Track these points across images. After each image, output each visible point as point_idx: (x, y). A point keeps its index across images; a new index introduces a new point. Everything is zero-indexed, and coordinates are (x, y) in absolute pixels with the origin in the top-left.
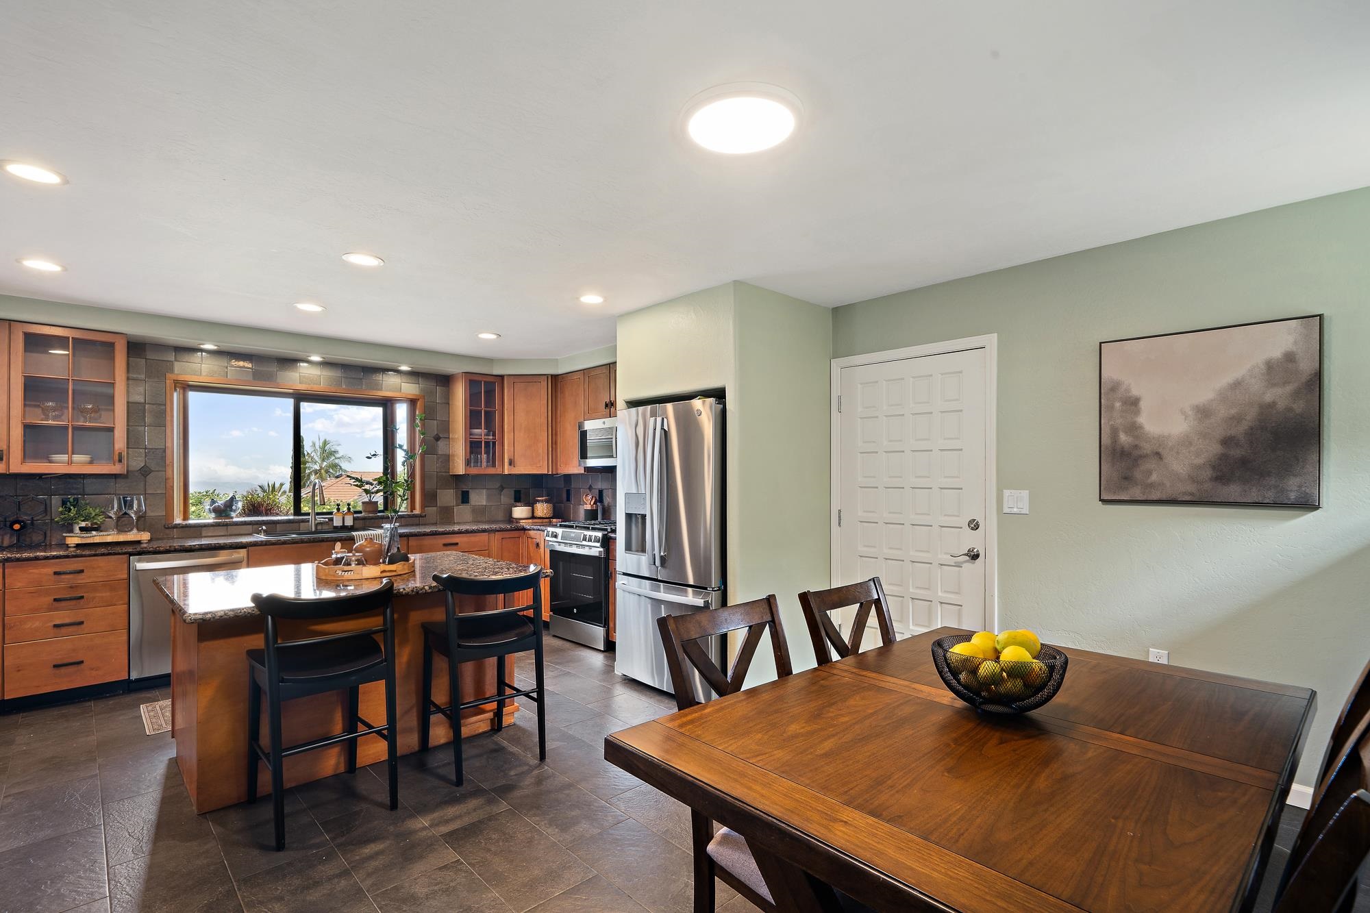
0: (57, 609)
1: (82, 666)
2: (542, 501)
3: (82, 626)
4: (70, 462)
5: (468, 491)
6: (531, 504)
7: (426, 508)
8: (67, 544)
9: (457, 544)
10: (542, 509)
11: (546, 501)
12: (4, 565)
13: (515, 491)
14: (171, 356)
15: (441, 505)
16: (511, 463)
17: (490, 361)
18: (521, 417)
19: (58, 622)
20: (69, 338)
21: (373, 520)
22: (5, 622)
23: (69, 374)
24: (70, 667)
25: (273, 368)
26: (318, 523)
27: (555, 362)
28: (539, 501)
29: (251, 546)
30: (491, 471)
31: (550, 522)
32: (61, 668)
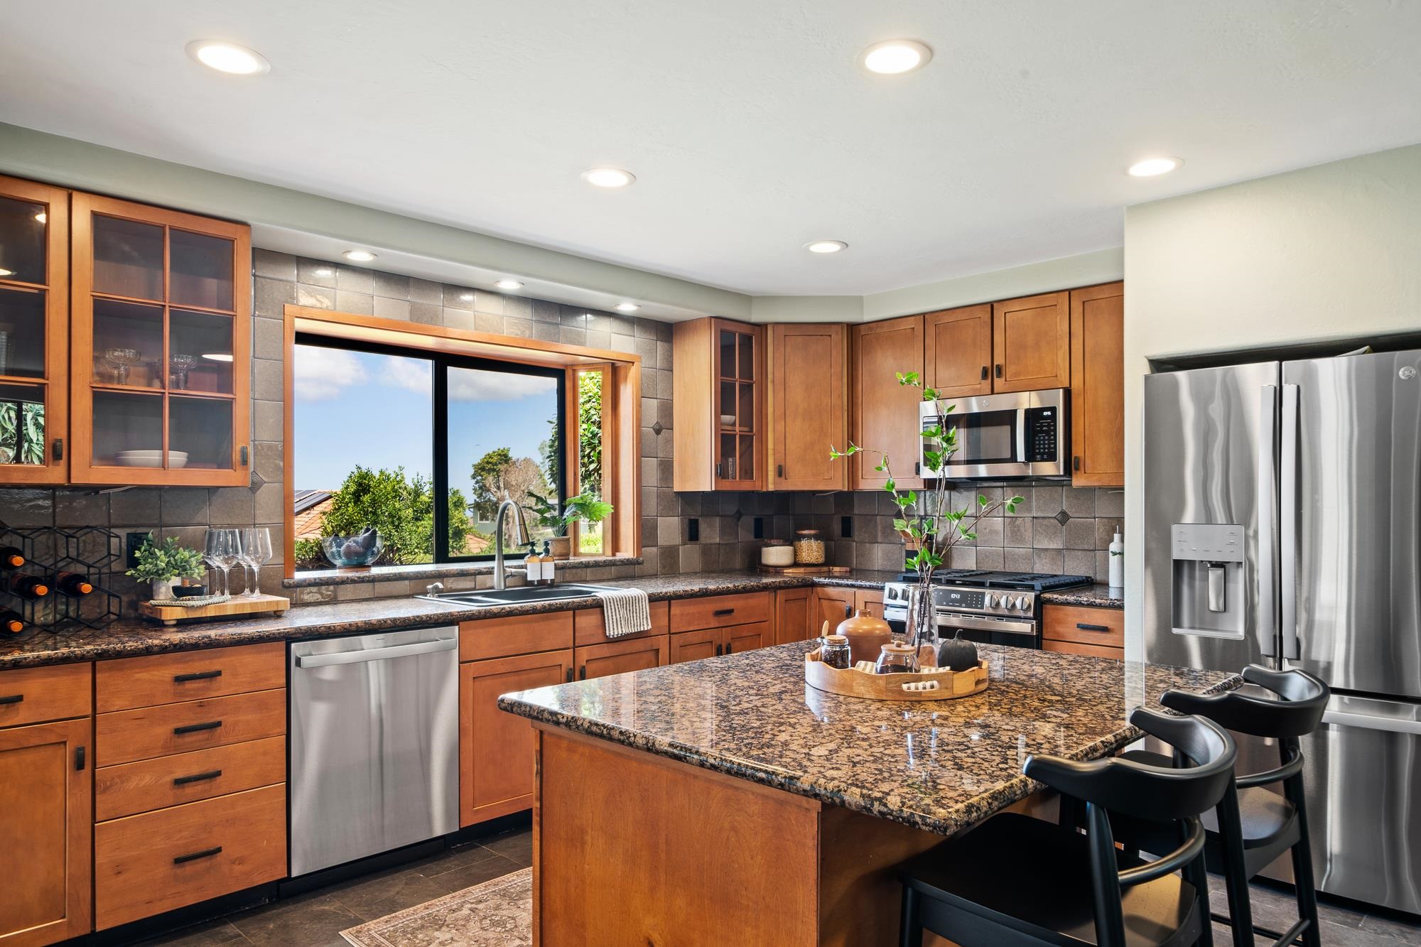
0: (179, 750)
1: (219, 857)
2: (809, 537)
3: (219, 779)
4: (164, 465)
5: (697, 520)
6: (790, 539)
7: (644, 549)
8: (163, 621)
9: (732, 611)
10: (811, 550)
11: (816, 537)
12: (94, 666)
13: (755, 519)
14: (291, 273)
15: (661, 544)
16: (780, 472)
17: (745, 298)
18: (797, 395)
19: (180, 774)
20: (163, 227)
21: (574, 571)
22: (97, 778)
23: (164, 296)
24: (198, 860)
25: (436, 301)
26: (508, 576)
27: (858, 301)
28: (804, 536)
29: (464, 620)
30: (746, 486)
31: (829, 571)
32: (187, 863)
